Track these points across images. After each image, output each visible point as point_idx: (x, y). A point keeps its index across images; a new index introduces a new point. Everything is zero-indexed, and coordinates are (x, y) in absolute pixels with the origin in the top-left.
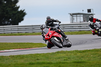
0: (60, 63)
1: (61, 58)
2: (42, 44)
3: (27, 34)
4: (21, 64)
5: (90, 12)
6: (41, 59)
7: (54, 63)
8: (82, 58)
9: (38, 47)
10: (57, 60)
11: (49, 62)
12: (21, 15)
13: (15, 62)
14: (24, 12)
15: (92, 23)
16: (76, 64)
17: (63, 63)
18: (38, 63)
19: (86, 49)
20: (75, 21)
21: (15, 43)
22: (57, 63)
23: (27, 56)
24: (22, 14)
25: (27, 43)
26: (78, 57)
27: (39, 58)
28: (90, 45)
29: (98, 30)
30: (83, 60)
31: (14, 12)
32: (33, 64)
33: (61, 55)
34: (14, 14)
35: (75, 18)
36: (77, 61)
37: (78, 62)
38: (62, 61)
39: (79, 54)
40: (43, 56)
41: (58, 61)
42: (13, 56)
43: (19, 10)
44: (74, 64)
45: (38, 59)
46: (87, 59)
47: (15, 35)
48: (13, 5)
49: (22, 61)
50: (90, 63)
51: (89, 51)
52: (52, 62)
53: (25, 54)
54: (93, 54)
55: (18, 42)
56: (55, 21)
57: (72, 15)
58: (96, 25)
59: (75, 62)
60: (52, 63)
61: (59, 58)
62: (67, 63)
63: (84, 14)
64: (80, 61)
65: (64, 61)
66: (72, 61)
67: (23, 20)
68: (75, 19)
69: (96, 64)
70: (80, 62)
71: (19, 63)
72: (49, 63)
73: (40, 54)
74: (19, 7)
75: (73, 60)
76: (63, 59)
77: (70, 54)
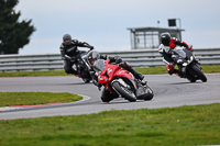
0: (109, 136)
1: (112, 125)
2: (70, 95)
3: (36, 73)
4: (24, 140)
5: (174, 25)
6: (68, 127)
7: (97, 137)
8: (157, 126)
9: (62, 101)
10: (103, 130)
11: (84, 134)
12: (23, 33)
13: (11, 133)
14: (31, 25)
15: (167, 49)
16: (143, 139)
17: (116, 136)
18: (62, 137)
19: (165, 106)
20: (141, 45)
21: (11, 94)
22: (102, 137)
23: (37, 122)
24: (26, 30)
25: (37, 94)
26: (147, 123)
27: (63, 126)
28: (174, 98)
29: (180, 64)
30: (159, 129)
31: (8, 25)
32: (49, 138)
33: (112, 118)
34: (8, 30)
35: (141, 38)
36: (147, 132)
37: (148, 135)
38: (113, 133)
39: (151, 116)
40: (72, 122)
41: (105, 131)
42: (7, 122)
43: (20, 20)
44: (138, 138)
45: (60, 129)
46: (169, 127)
47: (11, 76)
48: (6, 11)
49: (26, 132)
50: (174, 136)
51: (173, 109)
52: (92, 134)
53: (33, 117)
54: (181, 118)
55: (18, 91)
56: (82, 45)
57: (135, 31)
58: (175, 53)
59: (141, 135)
60: (91, 137)
61: (107, 126)
62: (124, 136)
63: (161, 31)
64: (152, 131)
65: (117, 133)
66: (134, 133)
67: (27, 42)
68: (142, 41)
69: (187, 139)
70: (154, 135)
71: (19, 136)
72: (84, 137)
73: (65, 118)
74: (19, 14)
75: (137, 130)
76: (117, 127)
77: (131, 117)
